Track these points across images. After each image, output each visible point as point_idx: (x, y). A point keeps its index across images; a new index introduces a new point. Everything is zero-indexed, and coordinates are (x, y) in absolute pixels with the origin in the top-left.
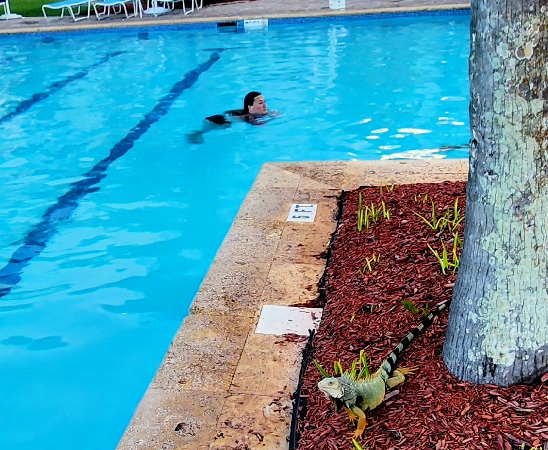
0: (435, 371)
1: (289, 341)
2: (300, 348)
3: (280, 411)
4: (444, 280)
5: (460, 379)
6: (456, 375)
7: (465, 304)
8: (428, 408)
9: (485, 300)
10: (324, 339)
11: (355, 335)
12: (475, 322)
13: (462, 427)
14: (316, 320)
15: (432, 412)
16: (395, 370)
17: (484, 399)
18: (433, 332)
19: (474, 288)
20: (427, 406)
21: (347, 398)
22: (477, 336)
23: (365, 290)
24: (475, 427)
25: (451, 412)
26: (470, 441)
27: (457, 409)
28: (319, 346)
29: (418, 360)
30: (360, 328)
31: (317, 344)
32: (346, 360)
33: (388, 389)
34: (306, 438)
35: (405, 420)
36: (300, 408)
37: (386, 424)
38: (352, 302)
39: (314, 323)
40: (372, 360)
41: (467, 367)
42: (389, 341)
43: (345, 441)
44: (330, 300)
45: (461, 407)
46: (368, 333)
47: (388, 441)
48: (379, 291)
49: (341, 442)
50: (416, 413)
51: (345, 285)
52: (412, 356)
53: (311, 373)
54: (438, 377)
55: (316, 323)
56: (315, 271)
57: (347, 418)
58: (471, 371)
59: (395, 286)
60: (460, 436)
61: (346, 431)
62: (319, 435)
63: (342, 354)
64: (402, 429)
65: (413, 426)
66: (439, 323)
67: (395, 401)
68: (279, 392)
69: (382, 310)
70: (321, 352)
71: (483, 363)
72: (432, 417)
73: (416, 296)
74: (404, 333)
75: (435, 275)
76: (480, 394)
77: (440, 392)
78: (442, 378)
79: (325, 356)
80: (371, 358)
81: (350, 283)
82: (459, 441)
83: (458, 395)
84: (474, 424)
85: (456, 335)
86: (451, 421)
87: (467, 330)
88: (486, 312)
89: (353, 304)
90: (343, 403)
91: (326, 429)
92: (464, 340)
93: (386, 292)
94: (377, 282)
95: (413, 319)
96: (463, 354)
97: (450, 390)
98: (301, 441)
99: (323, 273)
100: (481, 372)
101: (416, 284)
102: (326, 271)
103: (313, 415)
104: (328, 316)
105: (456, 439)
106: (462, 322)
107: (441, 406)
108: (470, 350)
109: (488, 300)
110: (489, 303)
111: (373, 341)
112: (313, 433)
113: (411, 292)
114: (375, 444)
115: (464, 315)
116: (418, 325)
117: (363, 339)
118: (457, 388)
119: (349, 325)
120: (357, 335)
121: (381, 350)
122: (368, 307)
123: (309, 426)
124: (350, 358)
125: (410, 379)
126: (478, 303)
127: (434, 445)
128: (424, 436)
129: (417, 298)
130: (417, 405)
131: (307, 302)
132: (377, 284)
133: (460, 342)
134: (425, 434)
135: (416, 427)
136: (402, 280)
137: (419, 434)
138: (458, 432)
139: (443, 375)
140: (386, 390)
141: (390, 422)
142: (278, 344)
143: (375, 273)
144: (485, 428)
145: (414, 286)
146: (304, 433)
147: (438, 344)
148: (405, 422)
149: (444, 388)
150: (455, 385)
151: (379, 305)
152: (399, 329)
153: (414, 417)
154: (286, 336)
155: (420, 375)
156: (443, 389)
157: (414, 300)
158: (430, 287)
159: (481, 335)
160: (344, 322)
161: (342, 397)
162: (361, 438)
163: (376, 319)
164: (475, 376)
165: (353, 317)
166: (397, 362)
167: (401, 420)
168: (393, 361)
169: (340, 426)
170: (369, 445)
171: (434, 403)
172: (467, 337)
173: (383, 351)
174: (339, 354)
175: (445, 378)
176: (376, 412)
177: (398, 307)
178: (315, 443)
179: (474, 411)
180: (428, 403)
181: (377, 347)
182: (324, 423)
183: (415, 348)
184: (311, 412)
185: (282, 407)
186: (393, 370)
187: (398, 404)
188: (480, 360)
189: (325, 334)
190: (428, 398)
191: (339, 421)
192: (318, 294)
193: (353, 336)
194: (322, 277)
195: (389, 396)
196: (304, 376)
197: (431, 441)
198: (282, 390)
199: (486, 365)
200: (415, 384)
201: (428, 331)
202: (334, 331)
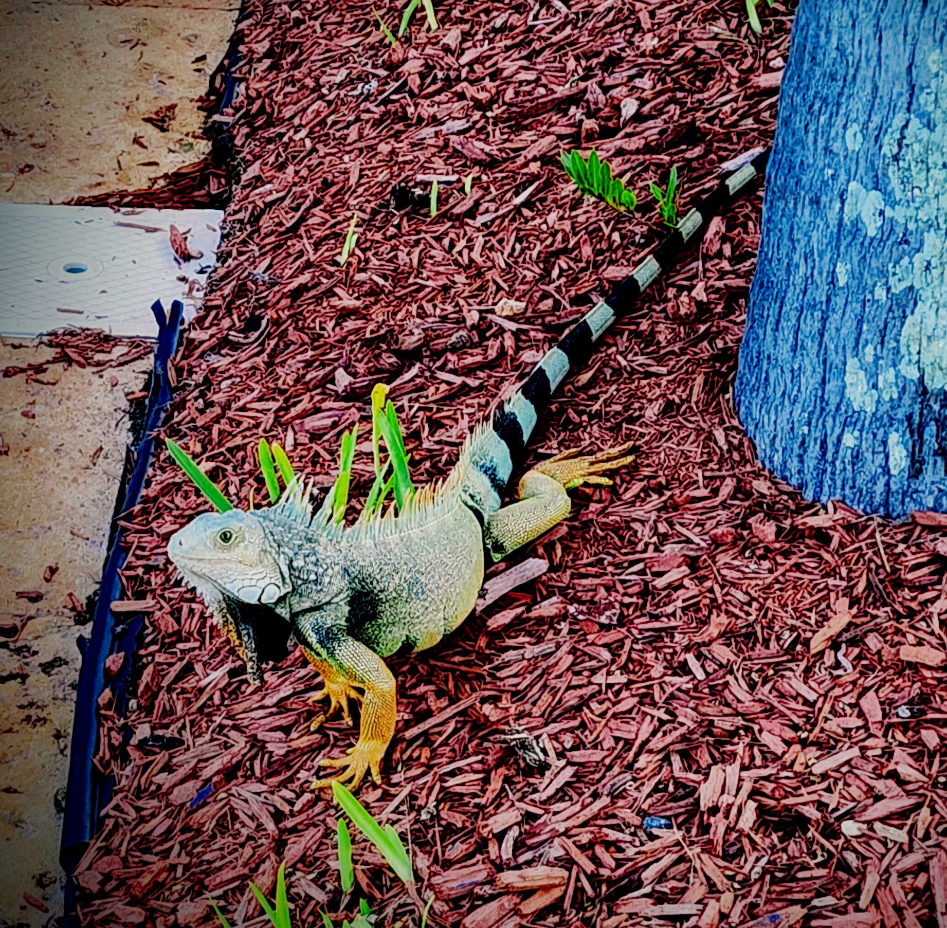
0: (703, 464)
1: (70, 361)
2: (119, 392)
3: (24, 677)
4: (755, 54)
5: (809, 496)
6: (794, 481)
7: (827, 150)
8: (671, 632)
9: (915, 123)
10: (223, 344)
11: (360, 323)
12: (872, 232)
13: (812, 704)
14: (194, 265)
15: (687, 649)
16: (530, 467)
17: (910, 576)
18: (699, 293)
19: (866, 72)
20: (664, 623)
21: (307, 605)
22: (880, 293)
23: (404, 117)
24: (871, 704)
25: (766, 643)
26: (848, 762)
27: (793, 629)
28: (198, 378)
29: (632, 420)
30: (382, 289)
31: (191, 373)
32: (315, 436)
33: (496, 557)
34: (139, 793)
35: (569, 688)
36: (114, 661)
37: (487, 709)
38: (346, 172)
39: (183, 279)
40: (432, 434)
41: (839, 440)
42: (509, 342)
43: (307, 796)
44: (254, 170)
45: (813, 617)
46: (414, 309)
47: (496, 784)
48: (468, 116)
49: (291, 803)
50: (615, 655)
51: (322, 97)
52: (607, 403)
53: (164, 500)
54: (715, 492)
55: (192, 276)
56: (190, 40)
57: (318, 695)
58: (857, 457)
59: (542, 91)
60: (804, 743)
61: (314, 750)
62: (193, 775)
63: (300, 408)
64: (554, 728)
65: (602, 715)
66: (727, 250)
67: (529, 610)
68: (20, 595)
69: (477, 204)
70: (209, 404)
71: (909, 418)
72: (684, 669)
73: (628, 135)
74: (574, 301)
75: (715, 37)
76: (896, 558)
77: (722, 559)
78: (733, 497)
79: (224, 425)
80: (429, 420)
81: (341, 85)
82: (797, 768)
83: (798, 567)
84: (866, 690)
85: (792, 299)
86: (765, 681)
87: (842, 271)
88: (919, 179)
89: (353, 180)
90: (291, 626)
91: (226, 746)
92: (824, 320)
93: (497, 120)
94: (458, 79)
95: (616, 236)
96: (824, 382)
97: (767, 549)
98: (117, 808)
99: (226, 47)
100: (899, 458)
101: (631, 78)
102: (237, 39)
103: (170, 690)
104: (244, 243)
105: (788, 758)
106: (815, 235)
107: (724, 619)
108: (852, 363)
109: (930, 126)
110: (936, 136)
111: (439, 343)
112: (168, 768)
113: (608, 119)
114: (438, 801)
115: (824, 199)
116: (636, 264)
117: (390, 337)
118: (795, 535)
119: (330, 275)
120: (366, 318)
121: (473, 383)
122: (418, 191)
123: (154, 738)
124: (335, 425)
125: (593, 507)
126: (886, 140)
127: (691, 791)
128: (650, 751)
129: (635, 143)
130: (623, 621)
131: (154, 181)
132: (458, 88)
133: (811, 325)
134: (653, 745)
135: (615, 716)
136: (571, 64)
137: (629, 743)
138: (795, 727)
139: (739, 481)
140: (488, 562)
141: (504, 703)
142: (20, 378)
143: (452, 37)
144: (910, 703)
145: (624, 90)
146: (128, 771)
147: (720, 344)
148: (571, 698)
149: (739, 537)
150: (787, 523)
151: (468, 181)
152: (551, 288)
153: (609, 673)
154: (54, 340)
155: (637, 487)
156: (734, 544)
157: (620, 152)
158: (691, 92)
159: (898, 288)
160: (309, 265)
161: (282, 599)
162: (377, 779)
163: (452, 245)
164: (874, 480)
165: (351, 242)
166: (540, 434)
167: (554, 691)
168: (518, 430)
169: (286, 730)
170: (411, 808)
171: (696, 607)
172: (839, 301)
173: (481, 387)
174: (287, 409)
175: (748, 495)
176: (443, 659)
177: (548, 185)
178: (175, 811)
179: (865, 634)
180: (669, 609)
181: (454, 372)
182: (218, 719)
183: (618, 372)
184: (158, 674)
185: (36, 661)
186: (520, 469)
187: (540, 620)
188: (895, 404)
189: (226, 323)
190: (669, 586)
191: (281, 706)
192: (204, 147)
193: (350, 325)
194: (221, 68)
195: (500, 586)
196: (129, 518)
197: (677, 774)
198: (33, 584)
199: (922, 427)
200: (616, 529)
201: (681, 289)
202: (265, 306)
